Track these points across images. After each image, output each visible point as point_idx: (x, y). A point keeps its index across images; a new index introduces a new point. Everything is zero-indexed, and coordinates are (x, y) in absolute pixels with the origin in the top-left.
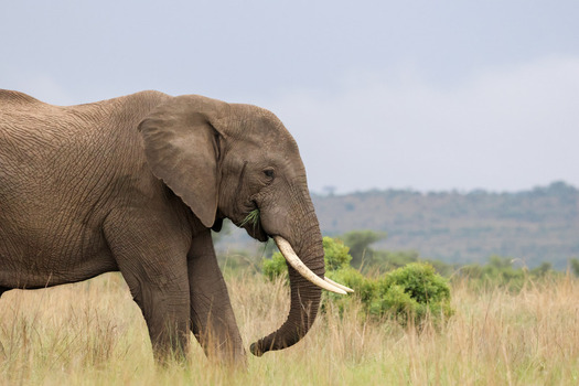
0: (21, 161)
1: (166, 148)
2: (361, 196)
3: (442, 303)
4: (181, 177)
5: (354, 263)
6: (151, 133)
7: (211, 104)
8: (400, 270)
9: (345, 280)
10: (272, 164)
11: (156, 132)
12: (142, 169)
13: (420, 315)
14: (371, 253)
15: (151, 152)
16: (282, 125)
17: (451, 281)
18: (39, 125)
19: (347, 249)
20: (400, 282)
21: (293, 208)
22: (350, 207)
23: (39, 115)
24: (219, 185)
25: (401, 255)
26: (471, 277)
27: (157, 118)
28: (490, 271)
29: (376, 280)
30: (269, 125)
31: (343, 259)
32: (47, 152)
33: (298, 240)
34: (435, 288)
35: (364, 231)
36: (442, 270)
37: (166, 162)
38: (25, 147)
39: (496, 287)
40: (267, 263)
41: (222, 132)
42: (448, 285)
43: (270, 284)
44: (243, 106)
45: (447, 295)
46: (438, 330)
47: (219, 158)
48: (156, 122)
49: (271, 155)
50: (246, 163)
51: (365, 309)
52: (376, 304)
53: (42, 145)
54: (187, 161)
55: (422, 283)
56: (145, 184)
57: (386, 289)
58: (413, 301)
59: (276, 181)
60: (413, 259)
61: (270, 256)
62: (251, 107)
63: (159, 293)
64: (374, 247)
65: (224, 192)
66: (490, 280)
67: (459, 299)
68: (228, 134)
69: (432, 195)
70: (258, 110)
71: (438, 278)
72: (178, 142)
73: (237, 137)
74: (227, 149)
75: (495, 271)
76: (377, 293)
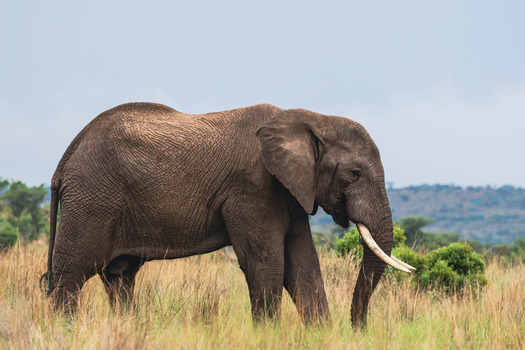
0: (159, 160)
1: (278, 150)
2: (414, 189)
3: (478, 275)
4: (289, 173)
5: (408, 243)
6: (266, 138)
7: (313, 116)
8: (445, 248)
9: (401, 256)
10: (359, 165)
11: (270, 138)
12: (256, 165)
13: (461, 284)
14: (422, 235)
15: (267, 153)
16: (368, 135)
17: (485, 257)
18: (174, 131)
19: (403, 231)
20: (445, 257)
21: (373, 201)
22: (405, 198)
23: (175, 123)
24: (316, 181)
25: (445, 236)
26: (501, 254)
27: (270, 126)
28: (516, 250)
29: (426, 256)
30: (358, 134)
31: (399, 239)
32: (180, 152)
33: (375, 227)
34: (473, 263)
35: (416, 217)
36: (478, 249)
37: (278, 161)
38: (163, 149)
39: (521, 262)
40: (340, 241)
41: (321, 139)
42: (482, 261)
43: (341, 259)
44: (338, 118)
45: (482, 269)
46: (475, 296)
47: (318, 159)
48: (271, 130)
49: (358, 159)
50: (338, 164)
51: (416, 279)
52: (425, 275)
53: (176, 147)
54: (293, 161)
55: (462, 258)
56: (257, 176)
57: (433, 263)
58: (455, 273)
59: (361, 179)
60: (455, 239)
61: (341, 236)
62: (345, 119)
63: (260, 264)
64: (424, 230)
65: (320, 185)
66: (516, 257)
67: (491, 271)
68: (326, 140)
69: (470, 189)
70: (351, 122)
71: (474, 255)
72: (287, 146)
73: (333, 143)
74: (325, 152)
75: (520, 250)
76: (426, 266)
